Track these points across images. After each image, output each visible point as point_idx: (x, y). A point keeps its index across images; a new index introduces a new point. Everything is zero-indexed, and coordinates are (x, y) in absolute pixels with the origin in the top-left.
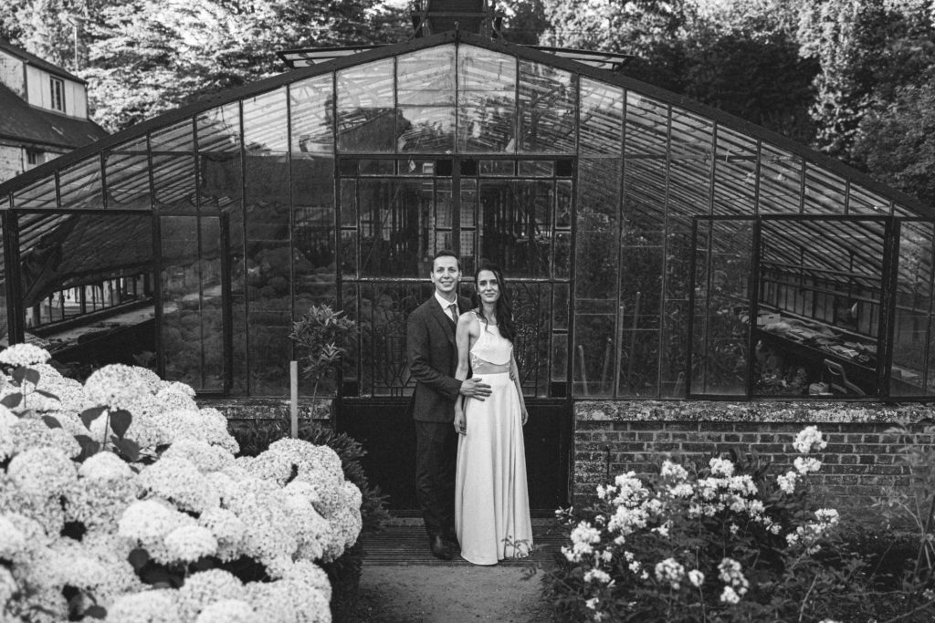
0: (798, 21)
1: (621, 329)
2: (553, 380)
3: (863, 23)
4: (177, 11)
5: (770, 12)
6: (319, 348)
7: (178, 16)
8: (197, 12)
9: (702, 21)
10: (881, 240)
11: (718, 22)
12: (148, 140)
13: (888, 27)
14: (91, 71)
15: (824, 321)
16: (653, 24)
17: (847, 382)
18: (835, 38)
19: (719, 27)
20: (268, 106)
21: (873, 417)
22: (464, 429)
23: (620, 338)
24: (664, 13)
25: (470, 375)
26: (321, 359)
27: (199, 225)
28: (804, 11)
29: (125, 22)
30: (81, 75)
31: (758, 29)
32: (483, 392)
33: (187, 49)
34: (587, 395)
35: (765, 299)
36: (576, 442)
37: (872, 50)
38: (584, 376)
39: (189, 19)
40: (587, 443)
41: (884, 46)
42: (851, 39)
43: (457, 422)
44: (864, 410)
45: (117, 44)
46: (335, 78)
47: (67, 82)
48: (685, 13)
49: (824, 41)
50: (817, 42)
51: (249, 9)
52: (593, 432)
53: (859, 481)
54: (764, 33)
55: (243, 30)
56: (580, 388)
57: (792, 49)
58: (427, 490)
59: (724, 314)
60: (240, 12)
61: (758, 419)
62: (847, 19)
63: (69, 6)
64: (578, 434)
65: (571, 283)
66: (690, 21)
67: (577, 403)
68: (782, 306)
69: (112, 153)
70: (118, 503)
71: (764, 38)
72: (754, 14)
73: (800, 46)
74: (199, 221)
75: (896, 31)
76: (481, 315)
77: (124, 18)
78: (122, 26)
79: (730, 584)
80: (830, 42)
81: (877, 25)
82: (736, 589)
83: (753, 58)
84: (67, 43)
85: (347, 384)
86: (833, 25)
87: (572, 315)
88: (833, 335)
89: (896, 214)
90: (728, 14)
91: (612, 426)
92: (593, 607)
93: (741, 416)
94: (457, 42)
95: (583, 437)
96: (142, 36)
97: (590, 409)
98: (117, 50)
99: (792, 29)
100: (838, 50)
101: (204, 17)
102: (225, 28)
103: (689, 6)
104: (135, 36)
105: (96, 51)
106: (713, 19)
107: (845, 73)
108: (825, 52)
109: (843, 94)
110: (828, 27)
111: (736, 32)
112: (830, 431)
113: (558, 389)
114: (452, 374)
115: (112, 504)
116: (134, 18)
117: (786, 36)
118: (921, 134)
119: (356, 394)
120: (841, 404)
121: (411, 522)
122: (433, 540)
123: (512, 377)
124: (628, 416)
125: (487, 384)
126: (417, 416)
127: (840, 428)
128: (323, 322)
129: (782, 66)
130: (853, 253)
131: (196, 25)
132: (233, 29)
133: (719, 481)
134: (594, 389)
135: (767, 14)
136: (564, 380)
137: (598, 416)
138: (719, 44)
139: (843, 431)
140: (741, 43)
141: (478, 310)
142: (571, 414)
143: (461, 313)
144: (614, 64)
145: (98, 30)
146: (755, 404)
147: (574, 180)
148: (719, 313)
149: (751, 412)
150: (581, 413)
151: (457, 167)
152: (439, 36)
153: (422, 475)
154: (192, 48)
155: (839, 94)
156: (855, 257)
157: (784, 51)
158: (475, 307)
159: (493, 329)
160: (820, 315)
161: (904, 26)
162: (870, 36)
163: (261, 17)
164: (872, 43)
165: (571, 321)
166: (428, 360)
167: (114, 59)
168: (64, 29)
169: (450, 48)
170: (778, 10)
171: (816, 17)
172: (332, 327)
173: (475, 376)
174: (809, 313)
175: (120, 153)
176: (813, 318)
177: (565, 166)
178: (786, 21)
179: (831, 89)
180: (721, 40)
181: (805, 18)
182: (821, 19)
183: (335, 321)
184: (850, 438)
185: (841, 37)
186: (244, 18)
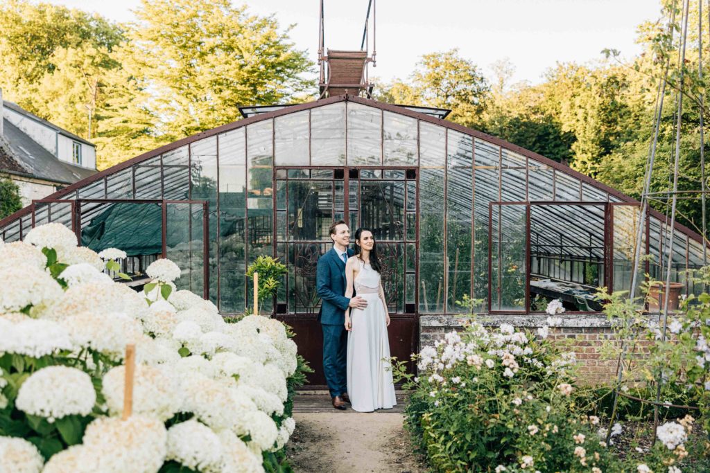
0: (561, 108)
1: (448, 271)
2: (407, 303)
3: (603, 110)
4: (157, 100)
5: (542, 102)
6: (263, 282)
7: (156, 103)
8: (170, 101)
9: (498, 108)
10: (603, 221)
11: (508, 109)
12: (161, 159)
13: (619, 112)
14: (98, 139)
15: (578, 283)
16: (466, 109)
17: (589, 308)
18: (585, 119)
19: (509, 112)
20: (232, 140)
21: (603, 323)
22: (350, 327)
23: (447, 277)
24: (473, 103)
25: (354, 295)
26: (264, 287)
27: (191, 209)
28: (564, 102)
29: (123, 108)
30: (92, 141)
31: (535, 113)
32: (363, 305)
33: (161, 124)
34: (427, 312)
35: (541, 272)
36: (422, 340)
37: (610, 126)
38: (426, 301)
39: (164, 106)
40: (428, 341)
41: (617, 124)
42: (596, 120)
43: (346, 324)
44: (597, 319)
45: (116, 122)
46: (274, 121)
47: (83, 145)
48: (487, 103)
49: (578, 120)
50: (574, 121)
51: (203, 99)
52: (431, 334)
53: (597, 363)
54: (539, 116)
55: (199, 112)
56: (423, 307)
57: (557, 127)
58: (330, 367)
59: (513, 272)
60: (197, 101)
61: (533, 325)
62: (593, 107)
63: (83, 99)
64: (423, 335)
65: (417, 243)
66: (490, 108)
67: (421, 317)
68: (552, 275)
69: (139, 167)
70: (172, 323)
71: (539, 119)
72: (533, 105)
73: (562, 124)
74: (190, 206)
75: (624, 114)
76: (361, 258)
77: (122, 106)
78: (120, 110)
79: (508, 367)
80: (582, 121)
81: (612, 111)
82: (512, 369)
83: (532, 132)
84: (80, 123)
85: (280, 305)
86: (583, 110)
87: (417, 262)
88: (582, 289)
89: (610, 201)
90: (515, 104)
91: (443, 330)
92: (434, 396)
93: (523, 323)
94: (347, 100)
95: (426, 337)
96: (133, 116)
97: (429, 320)
98: (116, 126)
99: (557, 114)
100: (587, 126)
101: (174, 104)
102: (187, 111)
103: (489, 99)
104: (129, 116)
105: (103, 126)
106: (505, 107)
107: (593, 141)
108: (579, 128)
109: (592, 154)
110: (581, 113)
111: (521, 115)
112: (578, 332)
113: (410, 309)
114: (343, 295)
115: (169, 323)
116: (129, 105)
117: (554, 118)
118: (635, 168)
119: (285, 311)
120: (583, 316)
121: (319, 392)
122: (334, 398)
123: (380, 296)
124: (453, 323)
125: (365, 299)
126: (323, 322)
127: (583, 330)
128: (267, 265)
129: (551, 137)
130: (591, 234)
131: (169, 109)
132: (192, 112)
133: (505, 336)
134: (433, 308)
135: (540, 104)
136: (413, 302)
137: (435, 323)
138: (510, 123)
139: (585, 333)
140: (524, 123)
141: (359, 255)
142: (418, 324)
143: (349, 257)
144: (440, 115)
145: (103, 113)
146: (531, 316)
147: (418, 182)
148: (509, 271)
149: (529, 320)
150: (424, 322)
151: (347, 174)
152: (335, 98)
153: (327, 357)
154: (166, 124)
155: (590, 155)
156: (593, 237)
157: (553, 127)
158: (357, 253)
159: (368, 266)
160: (575, 279)
161: (629, 111)
162: (608, 118)
163: (212, 104)
164: (609, 122)
165: (417, 266)
166: (329, 287)
167: (115, 131)
168: (79, 114)
169: (343, 104)
170: (547, 101)
171: (572, 106)
172: (273, 268)
173: (357, 295)
174: (568, 278)
175: (144, 166)
176: (571, 281)
177: (412, 173)
178: (553, 108)
179: (584, 152)
180: (511, 120)
181: (565, 106)
182: (576, 107)
183: (274, 264)
184: (590, 337)
185: (589, 119)
186: (201, 105)
